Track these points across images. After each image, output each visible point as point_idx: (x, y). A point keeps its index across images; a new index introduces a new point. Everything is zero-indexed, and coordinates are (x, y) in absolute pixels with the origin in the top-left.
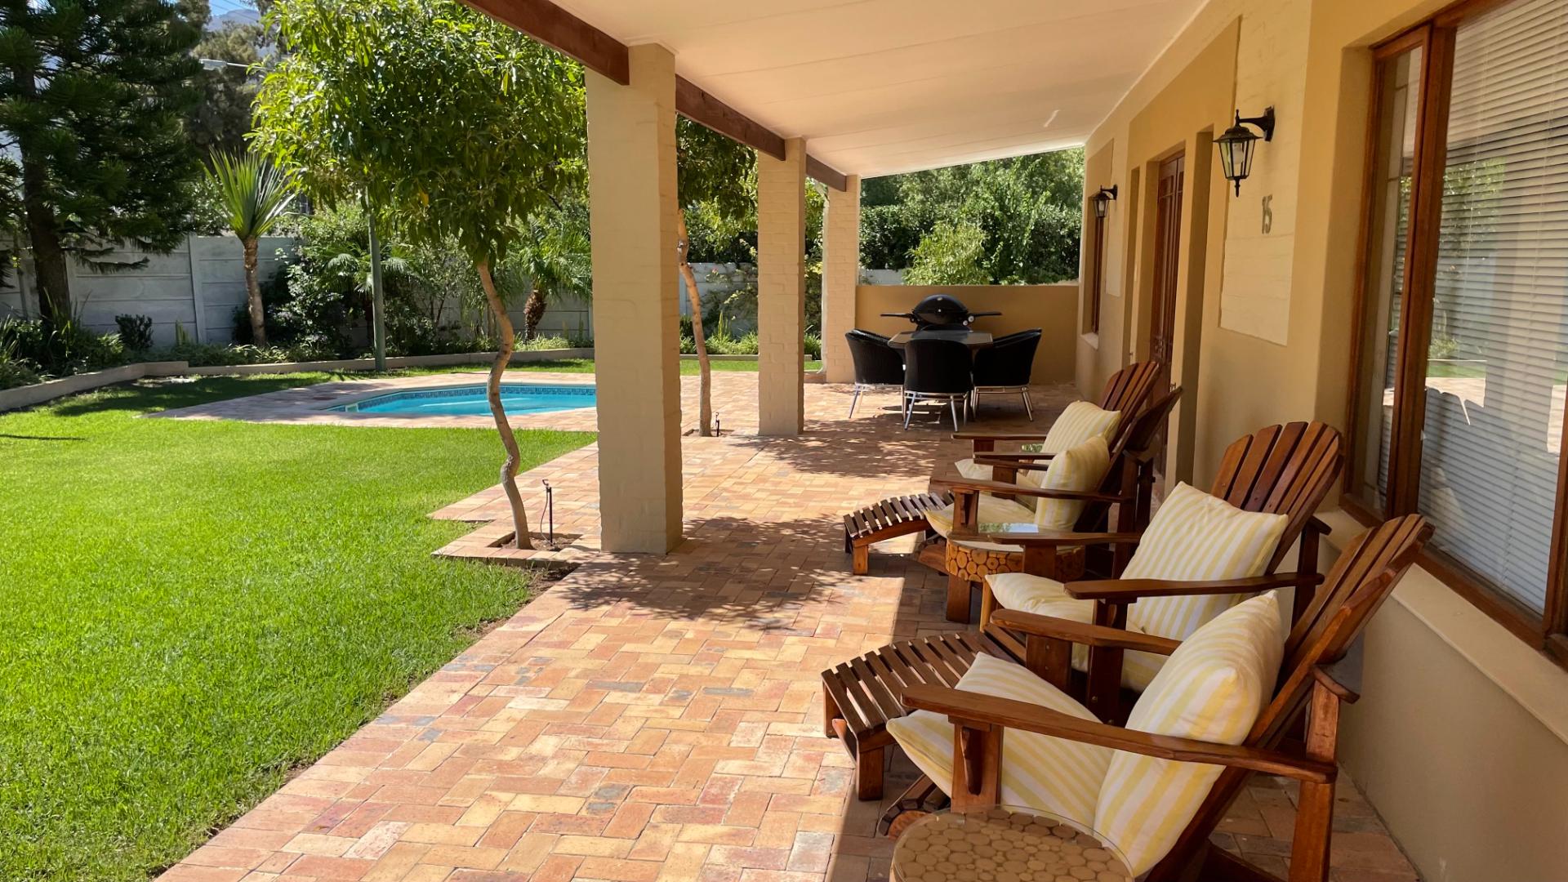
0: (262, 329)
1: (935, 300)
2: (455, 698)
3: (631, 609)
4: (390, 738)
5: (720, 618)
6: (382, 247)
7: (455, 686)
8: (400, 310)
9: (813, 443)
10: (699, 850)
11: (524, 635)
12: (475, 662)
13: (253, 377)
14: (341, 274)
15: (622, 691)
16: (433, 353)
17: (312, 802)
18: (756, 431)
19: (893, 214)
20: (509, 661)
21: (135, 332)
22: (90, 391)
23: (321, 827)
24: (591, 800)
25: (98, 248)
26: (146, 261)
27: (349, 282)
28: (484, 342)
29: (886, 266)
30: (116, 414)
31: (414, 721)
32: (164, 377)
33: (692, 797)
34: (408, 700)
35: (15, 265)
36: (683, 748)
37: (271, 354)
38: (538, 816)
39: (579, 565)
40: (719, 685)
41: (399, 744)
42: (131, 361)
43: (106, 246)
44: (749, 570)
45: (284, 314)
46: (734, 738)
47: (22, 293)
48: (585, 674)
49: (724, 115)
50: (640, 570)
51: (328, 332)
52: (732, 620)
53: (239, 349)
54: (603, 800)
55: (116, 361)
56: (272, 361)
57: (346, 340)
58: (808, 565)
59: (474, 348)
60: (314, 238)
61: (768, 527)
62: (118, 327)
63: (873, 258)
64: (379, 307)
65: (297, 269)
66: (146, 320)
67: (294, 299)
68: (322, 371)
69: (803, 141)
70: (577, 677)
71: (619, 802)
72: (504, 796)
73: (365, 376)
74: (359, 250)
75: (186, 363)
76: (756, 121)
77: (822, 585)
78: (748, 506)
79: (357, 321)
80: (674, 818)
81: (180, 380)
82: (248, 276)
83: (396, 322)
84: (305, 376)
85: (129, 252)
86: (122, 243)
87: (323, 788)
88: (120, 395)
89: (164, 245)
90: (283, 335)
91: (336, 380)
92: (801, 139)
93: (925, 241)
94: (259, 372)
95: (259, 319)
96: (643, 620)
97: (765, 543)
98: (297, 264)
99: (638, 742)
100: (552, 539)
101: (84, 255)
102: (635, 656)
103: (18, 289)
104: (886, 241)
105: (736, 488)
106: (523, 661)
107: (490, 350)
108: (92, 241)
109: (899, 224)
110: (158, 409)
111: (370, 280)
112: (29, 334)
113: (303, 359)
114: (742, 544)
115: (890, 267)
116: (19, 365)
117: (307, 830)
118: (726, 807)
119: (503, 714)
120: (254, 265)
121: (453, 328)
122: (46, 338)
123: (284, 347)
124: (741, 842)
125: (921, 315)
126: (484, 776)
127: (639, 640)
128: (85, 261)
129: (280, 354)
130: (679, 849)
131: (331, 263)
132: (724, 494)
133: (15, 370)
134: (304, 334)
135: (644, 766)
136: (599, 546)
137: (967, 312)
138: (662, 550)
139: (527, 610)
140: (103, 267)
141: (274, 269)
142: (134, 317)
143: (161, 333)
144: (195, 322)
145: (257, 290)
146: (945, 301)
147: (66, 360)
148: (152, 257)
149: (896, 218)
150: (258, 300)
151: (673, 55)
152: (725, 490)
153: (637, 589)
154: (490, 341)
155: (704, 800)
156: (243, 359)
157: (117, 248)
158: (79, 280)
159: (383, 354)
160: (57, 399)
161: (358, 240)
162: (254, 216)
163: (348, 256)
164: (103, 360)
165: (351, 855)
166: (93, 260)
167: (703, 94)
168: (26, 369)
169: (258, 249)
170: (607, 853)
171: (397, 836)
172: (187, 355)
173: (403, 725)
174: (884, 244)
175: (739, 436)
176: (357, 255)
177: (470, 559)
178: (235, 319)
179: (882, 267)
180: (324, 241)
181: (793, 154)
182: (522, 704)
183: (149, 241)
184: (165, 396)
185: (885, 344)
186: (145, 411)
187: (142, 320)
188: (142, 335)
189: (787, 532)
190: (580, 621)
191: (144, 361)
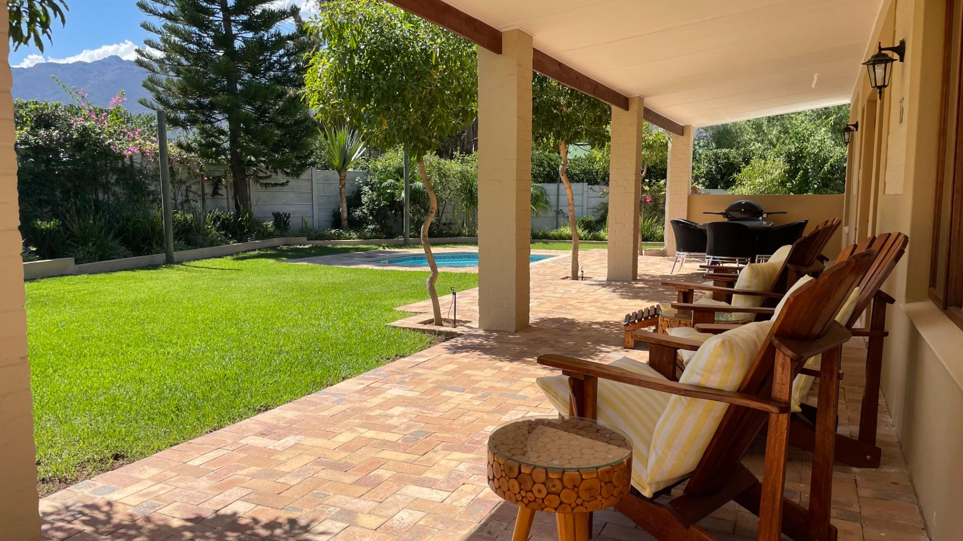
0: (346, 221)
1: (740, 203)
2: (361, 387)
3: (479, 355)
4: (319, 401)
5: (529, 363)
6: (411, 176)
7: (363, 382)
8: (419, 211)
9: (640, 285)
10: (453, 464)
11: (415, 362)
12: (381, 373)
13: (339, 247)
14: (389, 191)
15: (452, 391)
16: (436, 237)
17: (265, 424)
18: (605, 279)
19: (724, 154)
20: (399, 373)
21: (281, 221)
22: (254, 250)
23: (262, 434)
24: (407, 436)
25: (265, 175)
26: (288, 182)
27: (392, 195)
28: (465, 231)
29: (719, 187)
30: (263, 260)
31: (335, 395)
32: (294, 245)
33: (463, 440)
34: (337, 386)
35: (224, 183)
36: (471, 418)
37: (350, 235)
38: (375, 441)
39: (463, 334)
40: (510, 393)
41: (321, 404)
42: (278, 236)
43: (269, 174)
44: (561, 342)
45: (358, 213)
46: (504, 417)
47: (228, 199)
48: (436, 382)
49: (577, 78)
50: (495, 339)
51: (380, 223)
52: (534, 364)
53: (333, 231)
54: (413, 437)
55: (270, 235)
56: (350, 239)
57: (390, 228)
58: (598, 342)
59: (459, 235)
60: (377, 171)
61: (586, 324)
62: (273, 219)
63: (710, 182)
64: (408, 209)
65: (366, 189)
66: (287, 215)
67: (363, 205)
68: (375, 245)
69: (641, 99)
70: (431, 383)
71: (421, 438)
72: (361, 430)
73: (398, 247)
74: (399, 178)
75: (306, 238)
76: (603, 84)
77: (601, 351)
78: (581, 313)
79: (397, 218)
80: (446, 449)
81: (302, 247)
82: (341, 193)
83: (416, 218)
84: (365, 247)
85: (281, 178)
86: (276, 172)
87: (273, 419)
88: (268, 252)
89: (297, 172)
90: (356, 225)
91: (381, 249)
92: (639, 97)
93: (746, 170)
94: (342, 244)
95: (345, 215)
96: (483, 361)
97: (579, 330)
98: (367, 186)
99: (448, 414)
100: (455, 322)
101: (257, 179)
102: (469, 376)
103: (225, 197)
104: (719, 171)
105: (576, 304)
106: (407, 373)
107: (468, 236)
108: (262, 171)
109: (728, 160)
110: (284, 259)
111: (403, 195)
112: (227, 219)
113: (366, 238)
114: (565, 330)
115: (722, 188)
116: (220, 234)
117: (255, 435)
118: (480, 446)
119: (383, 395)
120: (344, 186)
121: (450, 224)
122: (236, 220)
123: (356, 231)
124: (479, 463)
125: (730, 213)
126: (357, 421)
127: (476, 369)
128: (258, 182)
129: (354, 235)
130: (443, 462)
131: (383, 185)
132: (568, 307)
133: (218, 237)
134: (368, 224)
135: (445, 424)
136: (477, 327)
137: (762, 211)
138: (513, 330)
139: (422, 353)
140: (266, 185)
141: (355, 189)
142: (281, 213)
143: (295, 222)
144: (313, 217)
145: (345, 200)
146: (747, 204)
147: (245, 234)
148: (290, 178)
149: (726, 156)
150: (345, 205)
151: (532, 37)
152: (570, 305)
153: (488, 347)
154: (469, 231)
155: (470, 442)
156: (335, 237)
157: (274, 175)
158: (255, 192)
159: (408, 236)
160: (237, 253)
161: (399, 172)
162: (345, 159)
163: (393, 181)
164: (264, 235)
165: (271, 447)
166: (261, 181)
167: (560, 64)
168: (224, 237)
169: (346, 177)
170: (402, 460)
171: (297, 442)
172: (307, 234)
173: (328, 396)
174: (718, 173)
175: (595, 281)
176: (398, 180)
177: (404, 328)
178: (333, 216)
179: (716, 187)
180: (381, 173)
181: (634, 107)
182: (395, 392)
183: (289, 171)
184: (290, 253)
185: (696, 227)
186: (277, 260)
187: (285, 215)
188: (285, 223)
189: (594, 326)
190: (447, 359)
191: (285, 236)
